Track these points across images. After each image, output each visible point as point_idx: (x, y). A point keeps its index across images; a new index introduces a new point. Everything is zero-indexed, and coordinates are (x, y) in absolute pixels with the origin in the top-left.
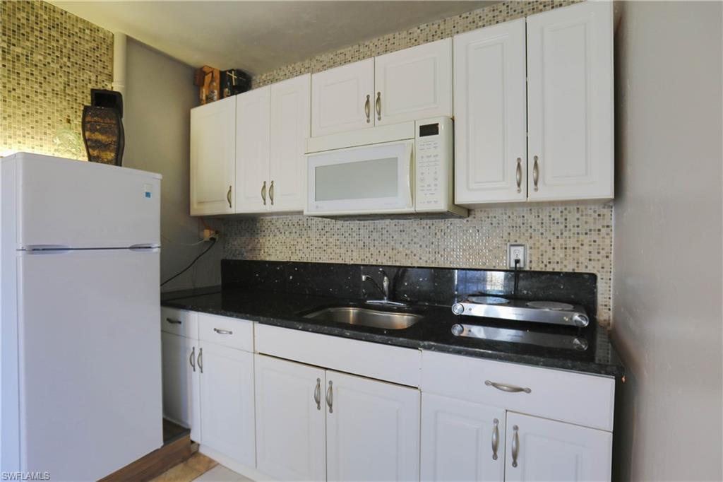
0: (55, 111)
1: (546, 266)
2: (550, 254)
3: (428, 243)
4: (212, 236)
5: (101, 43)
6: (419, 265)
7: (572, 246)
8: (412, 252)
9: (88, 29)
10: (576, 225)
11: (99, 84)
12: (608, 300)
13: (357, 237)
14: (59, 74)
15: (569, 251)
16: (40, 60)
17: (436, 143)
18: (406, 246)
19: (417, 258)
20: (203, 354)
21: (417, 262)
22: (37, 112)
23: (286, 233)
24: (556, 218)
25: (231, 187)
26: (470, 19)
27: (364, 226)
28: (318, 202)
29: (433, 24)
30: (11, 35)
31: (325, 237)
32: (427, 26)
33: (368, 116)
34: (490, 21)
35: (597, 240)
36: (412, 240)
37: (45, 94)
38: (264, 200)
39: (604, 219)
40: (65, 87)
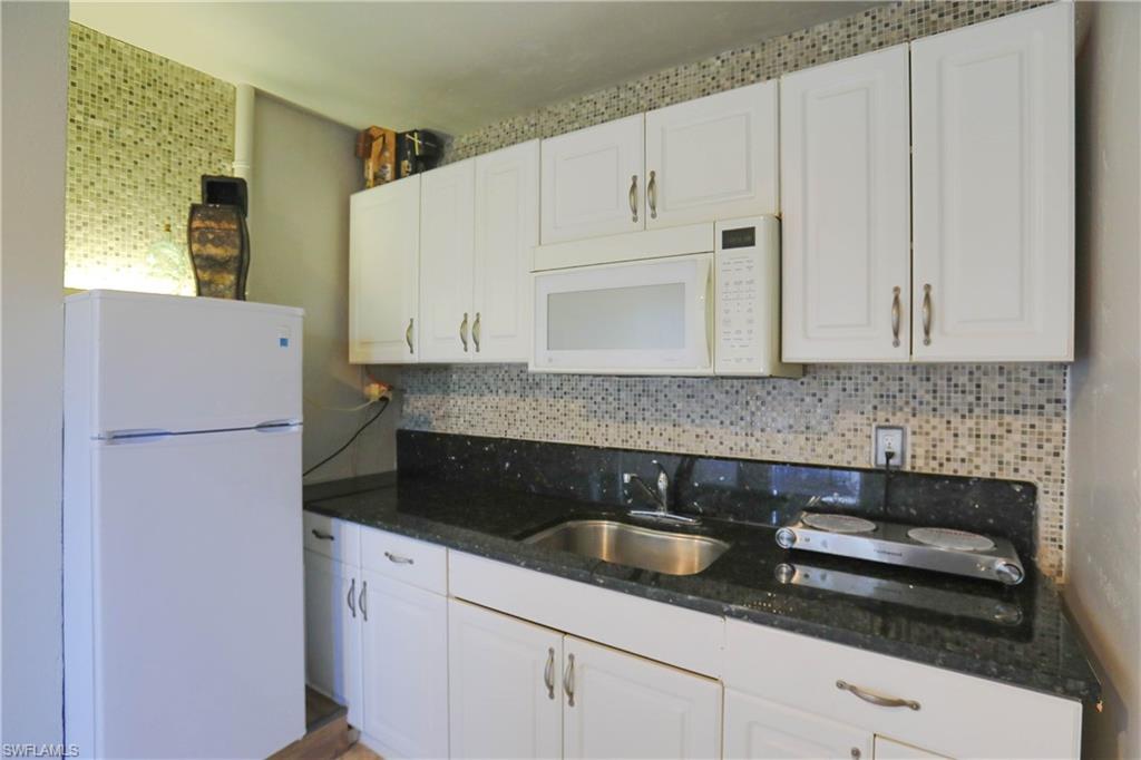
0: (149, 212)
1: (941, 465)
2: (948, 444)
3: (733, 419)
4: (383, 394)
5: (217, 103)
6: (718, 455)
7: (989, 433)
8: (707, 432)
9: (198, 83)
10: (997, 396)
11: (213, 165)
12: (1058, 530)
13: (615, 404)
14: (157, 155)
15: (984, 442)
16: (129, 136)
17: (751, 261)
18: (697, 421)
19: (716, 441)
20: (368, 592)
21: (716, 448)
22: (123, 215)
23: (500, 391)
24: (960, 383)
25: (412, 320)
26: (808, 42)
27: (627, 386)
28: (553, 353)
29: (743, 51)
30: (90, 102)
31: (562, 401)
32: (733, 54)
33: (635, 211)
34: (843, 43)
35: (1037, 423)
36: (707, 412)
37: (136, 187)
38: (465, 343)
39: (1050, 388)
40: (164, 174)
